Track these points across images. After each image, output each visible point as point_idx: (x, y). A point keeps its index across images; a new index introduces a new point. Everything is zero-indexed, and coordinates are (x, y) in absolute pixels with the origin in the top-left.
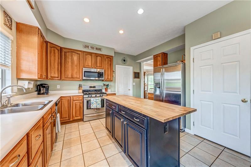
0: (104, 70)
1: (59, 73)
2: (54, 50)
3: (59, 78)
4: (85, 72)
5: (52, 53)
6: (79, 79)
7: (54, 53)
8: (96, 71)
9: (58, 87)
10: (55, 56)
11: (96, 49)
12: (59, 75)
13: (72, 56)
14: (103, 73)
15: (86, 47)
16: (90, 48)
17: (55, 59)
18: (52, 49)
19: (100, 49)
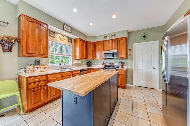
0: (117, 51)
1: (93, 56)
2: (90, 45)
3: (93, 59)
4: (104, 54)
5: (90, 46)
6: (102, 59)
7: (91, 46)
8: (111, 52)
9: (95, 63)
10: (91, 48)
11: (112, 36)
12: (93, 57)
13: (98, 45)
14: (116, 53)
15: (106, 37)
16: (107, 37)
17: (91, 49)
18: (90, 44)
19: (114, 35)
